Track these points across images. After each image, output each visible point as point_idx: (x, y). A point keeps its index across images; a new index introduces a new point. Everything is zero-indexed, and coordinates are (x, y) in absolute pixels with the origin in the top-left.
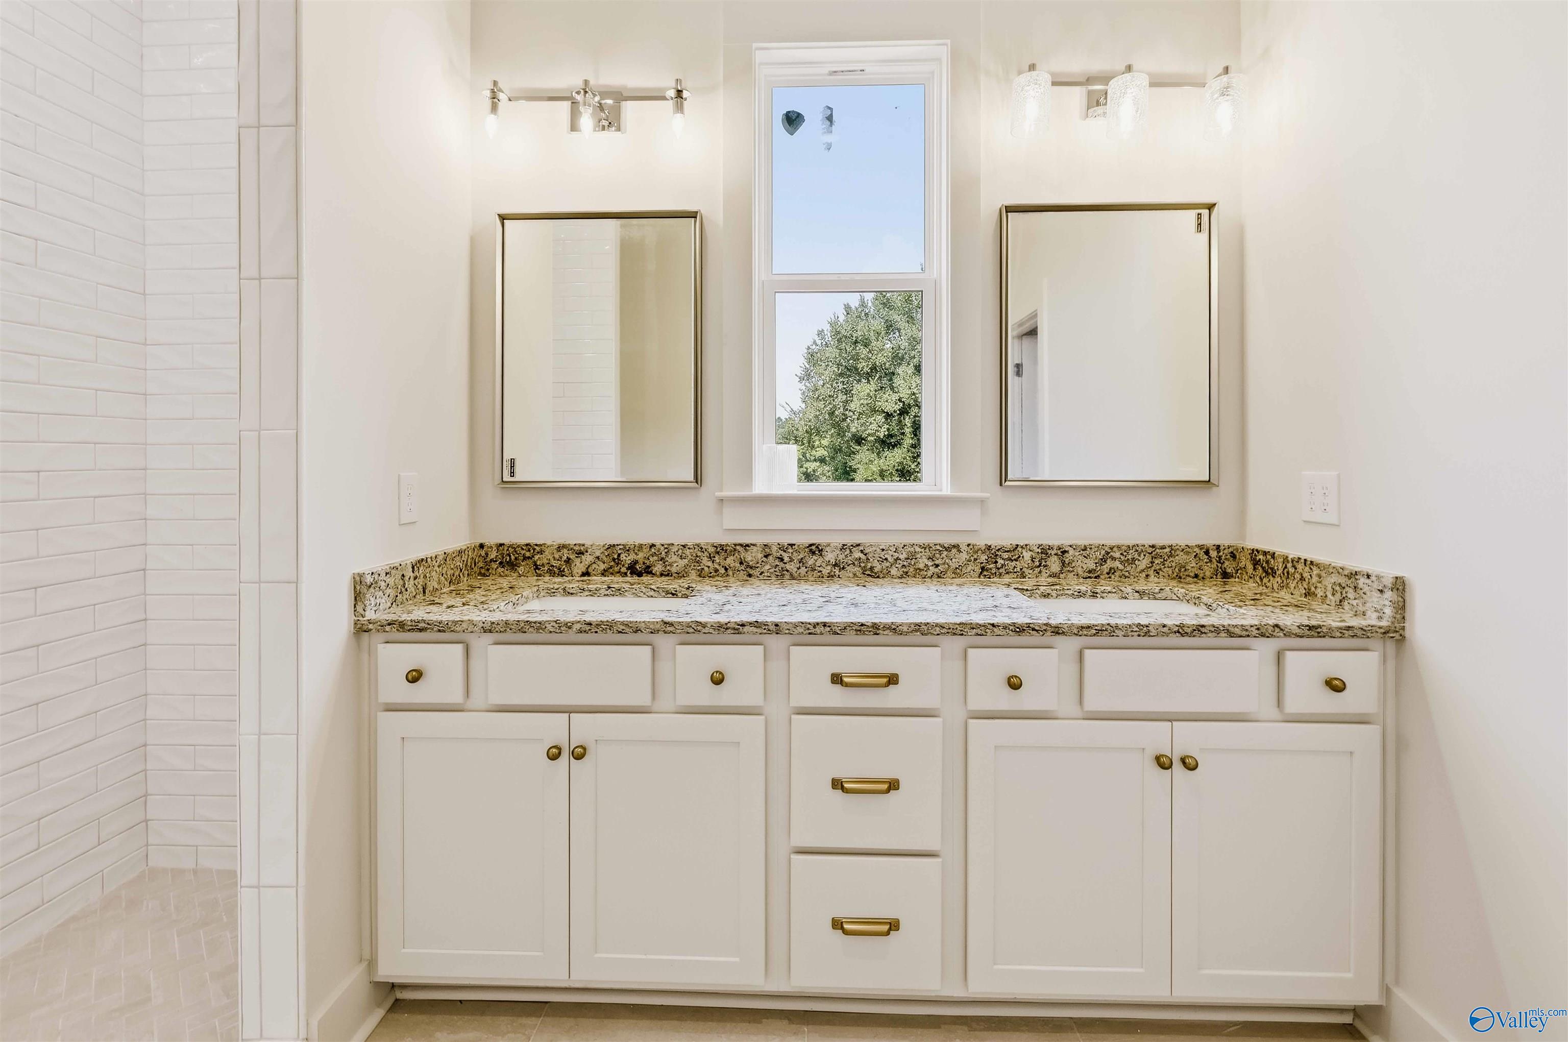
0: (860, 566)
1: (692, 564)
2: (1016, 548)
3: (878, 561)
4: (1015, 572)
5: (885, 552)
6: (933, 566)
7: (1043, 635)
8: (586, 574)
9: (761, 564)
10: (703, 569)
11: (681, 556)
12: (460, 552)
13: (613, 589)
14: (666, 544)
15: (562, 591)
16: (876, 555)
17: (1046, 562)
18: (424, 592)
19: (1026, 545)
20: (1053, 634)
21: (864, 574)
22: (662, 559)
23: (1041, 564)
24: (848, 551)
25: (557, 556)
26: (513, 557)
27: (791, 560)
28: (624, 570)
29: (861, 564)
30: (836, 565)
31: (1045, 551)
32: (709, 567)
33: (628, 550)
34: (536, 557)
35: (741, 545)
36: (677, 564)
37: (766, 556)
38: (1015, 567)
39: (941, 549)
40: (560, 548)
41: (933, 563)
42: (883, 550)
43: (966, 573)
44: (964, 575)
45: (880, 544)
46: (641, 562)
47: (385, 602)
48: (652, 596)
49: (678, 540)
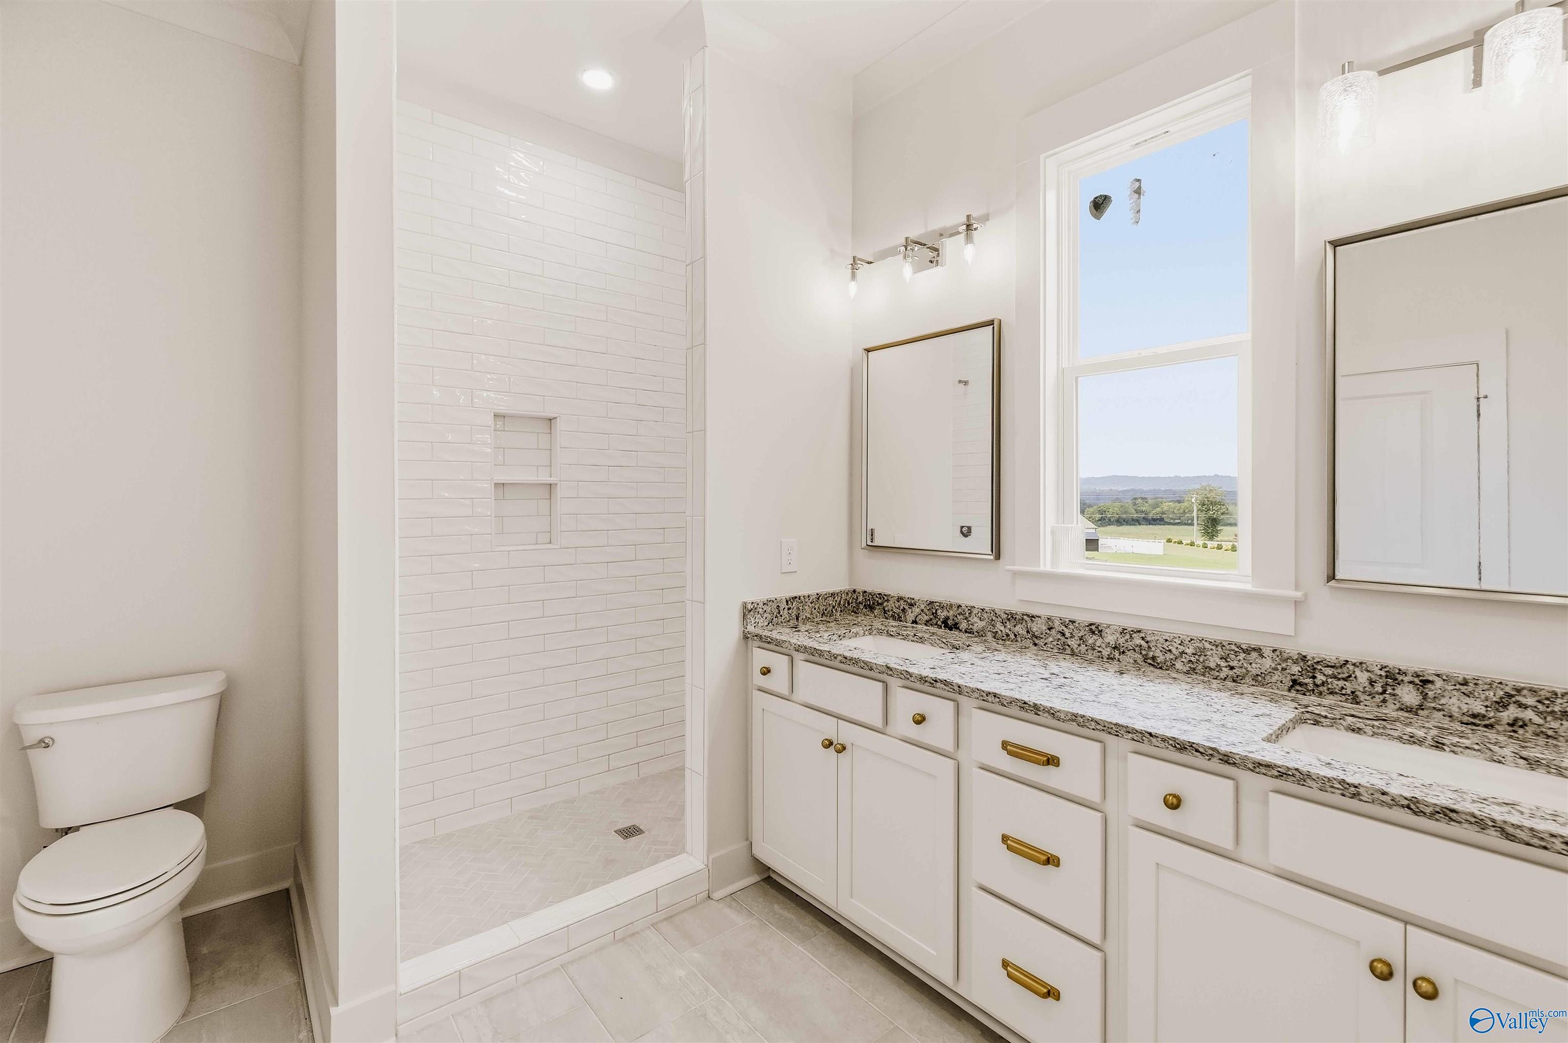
0: (1141, 653)
1: (989, 627)
2: (1345, 664)
3: (1161, 651)
4: (1344, 695)
5: (1168, 643)
6: (1226, 667)
7: (1210, 759)
8: (915, 622)
9: (1045, 636)
10: (997, 632)
11: (980, 618)
12: (833, 595)
13: (917, 637)
14: (969, 607)
15: (886, 633)
16: (1159, 645)
17: (1394, 689)
18: (797, 619)
19: (1361, 663)
20: (1220, 761)
21: (1146, 662)
22: (966, 618)
23: (1386, 691)
24: (1128, 636)
25: (897, 606)
26: (871, 602)
27: (1072, 636)
28: (939, 623)
29: (1143, 652)
30: (1115, 648)
31: (1393, 677)
32: (1001, 631)
33: (942, 608)
34: (885, 604)
35: (1028, 616)
36: (977, 624)
37: (1050, 629)
38: (1343, 688)
39: (1237, 650)
40: (900, 599)
41: (1227, 664)
42: (1166, 640)
43: (1271, 683)
44: (1268, 685)
45: (1163, 634)
46: (951, 618)
47: (762, 622)
48: (943, 648)
49: (979, 604)
